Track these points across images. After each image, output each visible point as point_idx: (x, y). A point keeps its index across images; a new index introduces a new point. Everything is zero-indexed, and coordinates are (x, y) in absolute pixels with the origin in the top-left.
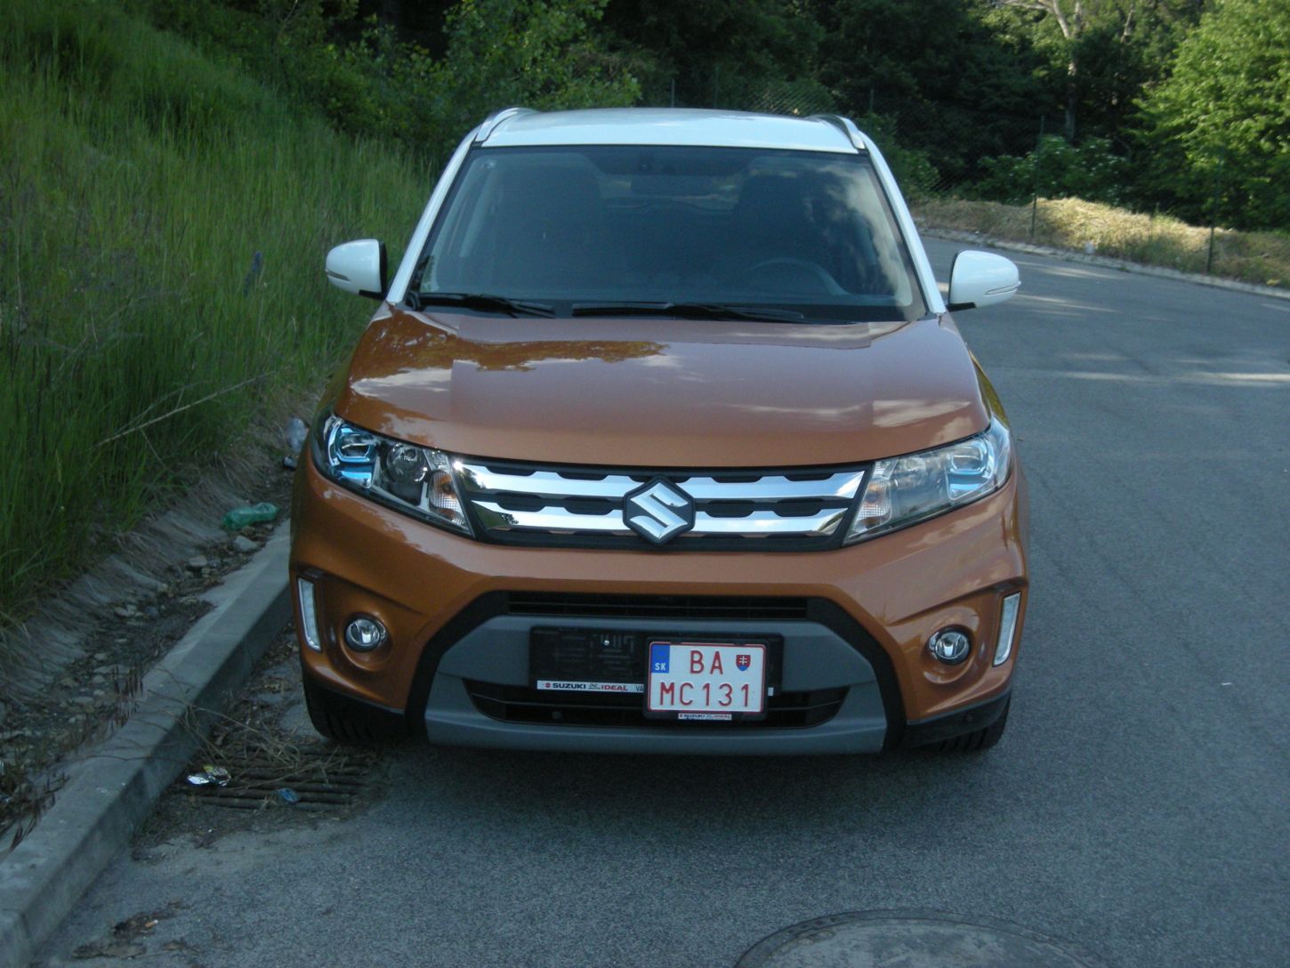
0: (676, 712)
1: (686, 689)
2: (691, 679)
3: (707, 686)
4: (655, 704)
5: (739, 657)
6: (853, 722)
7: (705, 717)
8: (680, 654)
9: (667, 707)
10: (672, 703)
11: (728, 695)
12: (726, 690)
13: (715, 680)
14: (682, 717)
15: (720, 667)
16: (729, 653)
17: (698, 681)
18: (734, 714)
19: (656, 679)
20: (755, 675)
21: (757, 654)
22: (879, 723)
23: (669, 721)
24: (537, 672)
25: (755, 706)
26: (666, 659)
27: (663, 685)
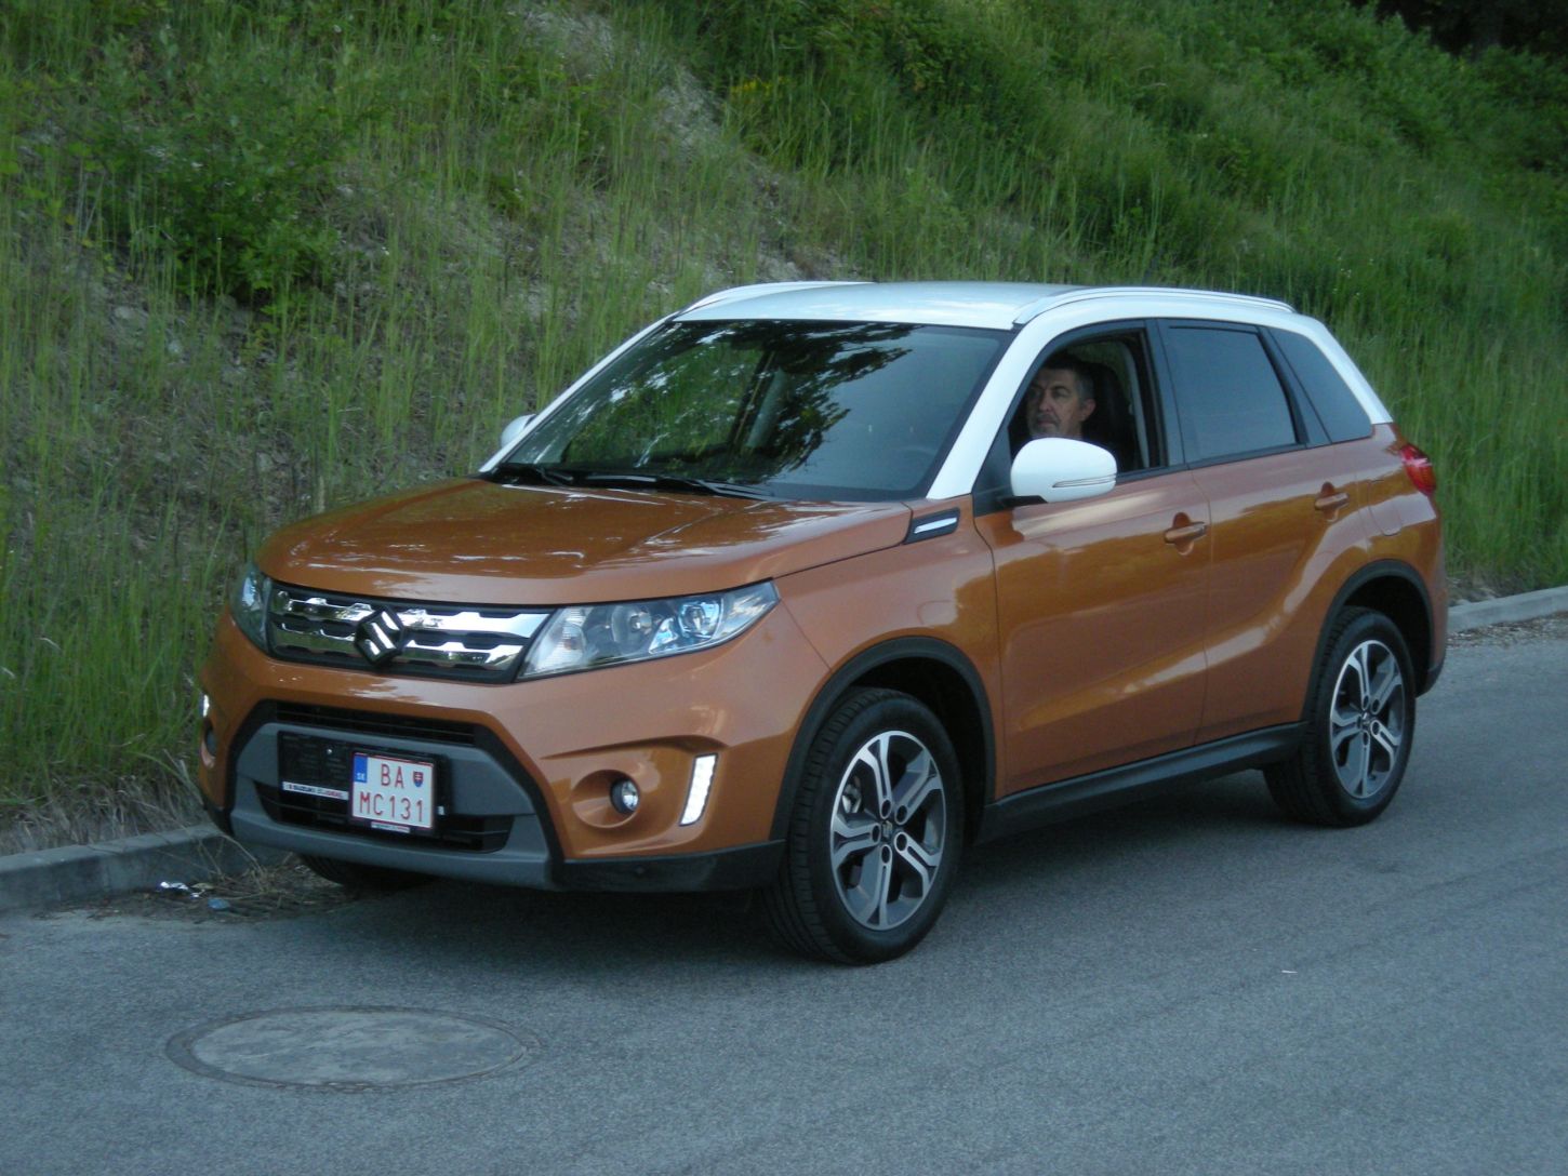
0: (370, 821)
1: (378, 799)
2: (383, 791)
3: (393, 799)
4: (357, 813)
5: (415, 773)
6: (516, 854)
7: (391, 828)
8: (374, 765)
9: (364, 815)
10: (368, 812)
11: (407, 809)
12: (406, 804)
13: (398, 793)
14: (374, 826)
15: (401, 782)
16: (409, 769)
17: (386, 792)
18: (412, 828)
19: (358, 788)
20: (426, 793)
21: (427, 771)
22: (541, 857)
23: (364, 829)
24: (284, 774)
25: (426, 823)
26: (364, 770)
27: (362, 794)
